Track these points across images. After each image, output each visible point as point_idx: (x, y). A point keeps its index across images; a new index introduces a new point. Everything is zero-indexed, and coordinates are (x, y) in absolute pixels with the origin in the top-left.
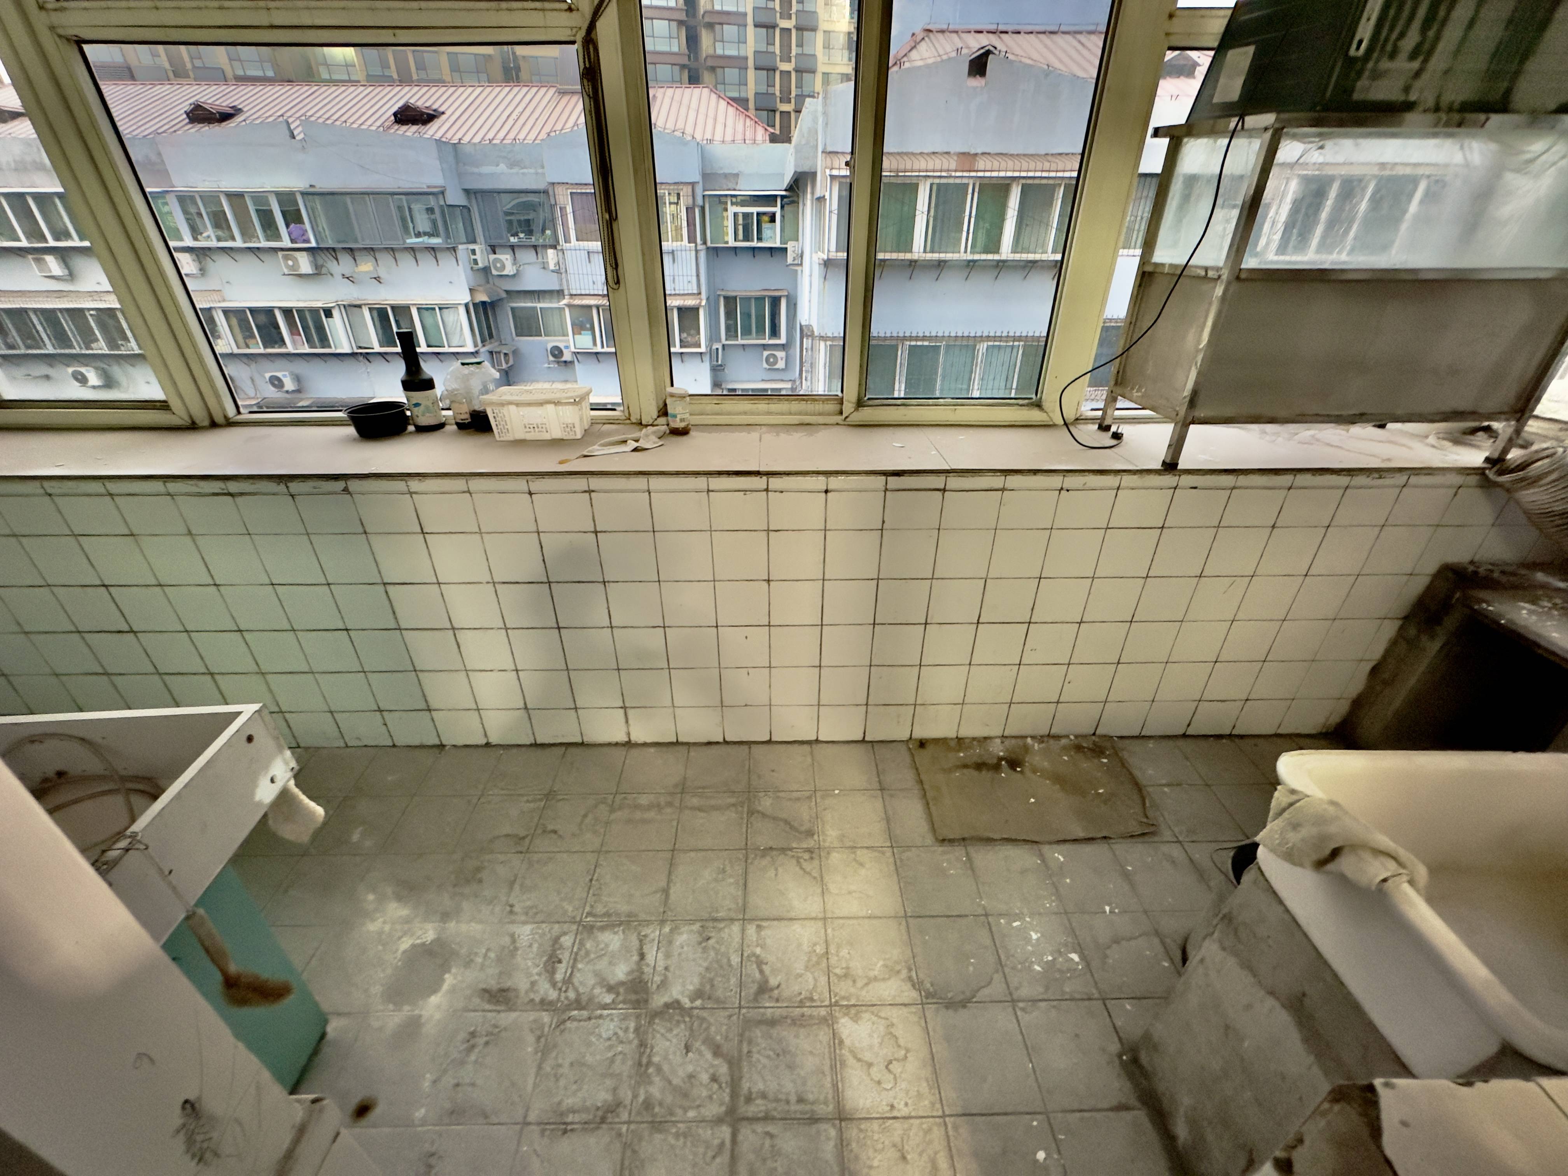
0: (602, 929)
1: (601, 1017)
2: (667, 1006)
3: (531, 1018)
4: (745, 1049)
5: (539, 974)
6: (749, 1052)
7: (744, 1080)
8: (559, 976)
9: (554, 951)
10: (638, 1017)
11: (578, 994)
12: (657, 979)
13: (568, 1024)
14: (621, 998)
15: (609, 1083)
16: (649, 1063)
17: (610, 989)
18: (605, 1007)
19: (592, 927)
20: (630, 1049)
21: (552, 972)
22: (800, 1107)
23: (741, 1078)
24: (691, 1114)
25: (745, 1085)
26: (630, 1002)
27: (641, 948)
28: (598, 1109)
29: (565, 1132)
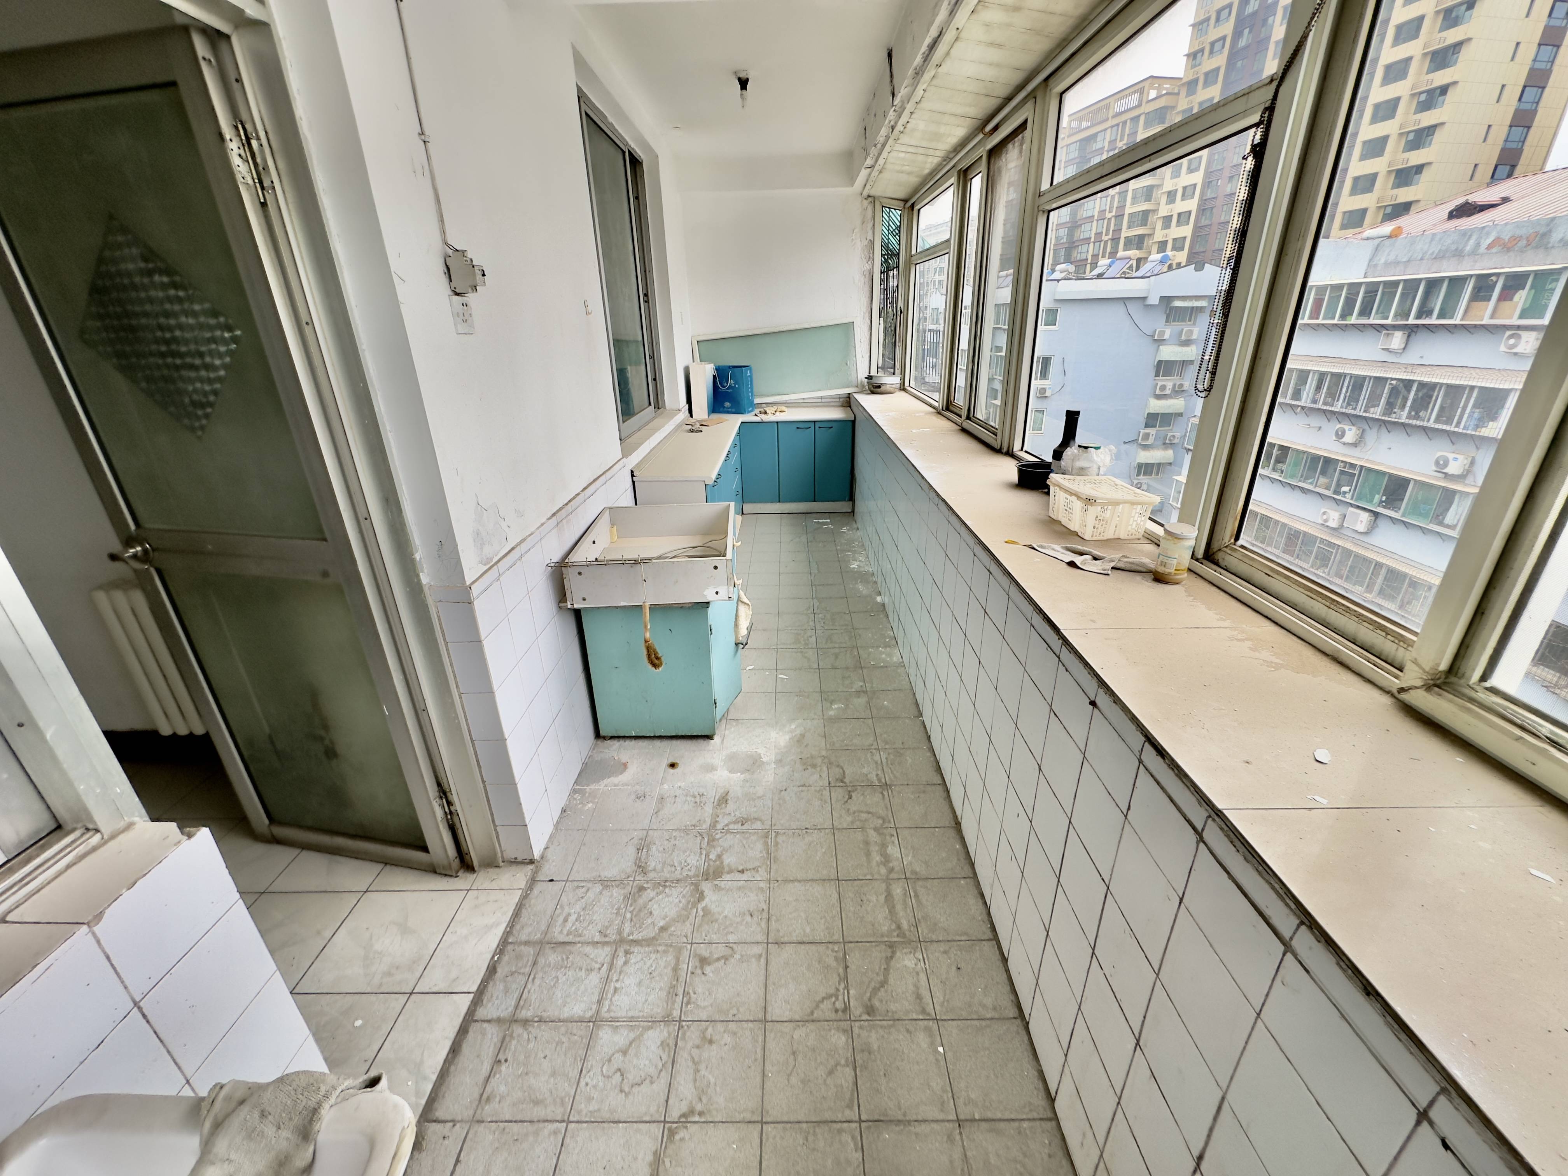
0: (766, 843)
1: (701, 854)
2: (702, 893)
3: (706, 819)
4: (660, 948)
5: (735, 816)
6: (658, 951)
7: (640, 948)
8: (731, 827)
9: (750, 820)
10: (698, 876)
11: (718, 840)
12: (722, 884)
13: (699, 838)
14: (711, 863)
15: (659, 867)
16: (665, 886)
17: (719, 857)
18: (707, 855)
19: (767, 837)
20: (677, 875)
21: (735, 822)
22: (612, 988)
23: (642, 946)
24: (628, 915)
25: (636, 949)
26: (708, 870)
27: (747, 870)
28: (646, 863)
29: (638, 849)
